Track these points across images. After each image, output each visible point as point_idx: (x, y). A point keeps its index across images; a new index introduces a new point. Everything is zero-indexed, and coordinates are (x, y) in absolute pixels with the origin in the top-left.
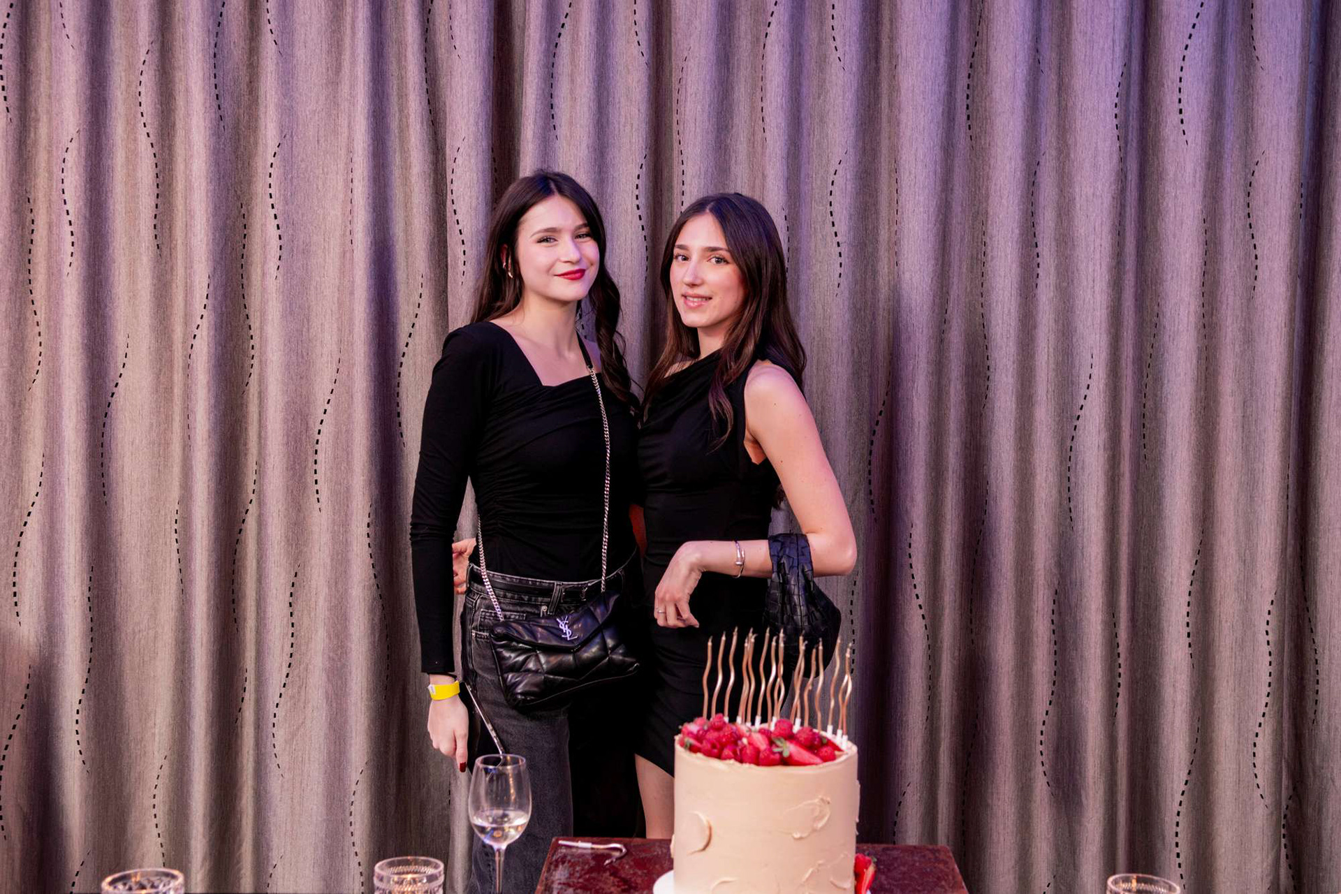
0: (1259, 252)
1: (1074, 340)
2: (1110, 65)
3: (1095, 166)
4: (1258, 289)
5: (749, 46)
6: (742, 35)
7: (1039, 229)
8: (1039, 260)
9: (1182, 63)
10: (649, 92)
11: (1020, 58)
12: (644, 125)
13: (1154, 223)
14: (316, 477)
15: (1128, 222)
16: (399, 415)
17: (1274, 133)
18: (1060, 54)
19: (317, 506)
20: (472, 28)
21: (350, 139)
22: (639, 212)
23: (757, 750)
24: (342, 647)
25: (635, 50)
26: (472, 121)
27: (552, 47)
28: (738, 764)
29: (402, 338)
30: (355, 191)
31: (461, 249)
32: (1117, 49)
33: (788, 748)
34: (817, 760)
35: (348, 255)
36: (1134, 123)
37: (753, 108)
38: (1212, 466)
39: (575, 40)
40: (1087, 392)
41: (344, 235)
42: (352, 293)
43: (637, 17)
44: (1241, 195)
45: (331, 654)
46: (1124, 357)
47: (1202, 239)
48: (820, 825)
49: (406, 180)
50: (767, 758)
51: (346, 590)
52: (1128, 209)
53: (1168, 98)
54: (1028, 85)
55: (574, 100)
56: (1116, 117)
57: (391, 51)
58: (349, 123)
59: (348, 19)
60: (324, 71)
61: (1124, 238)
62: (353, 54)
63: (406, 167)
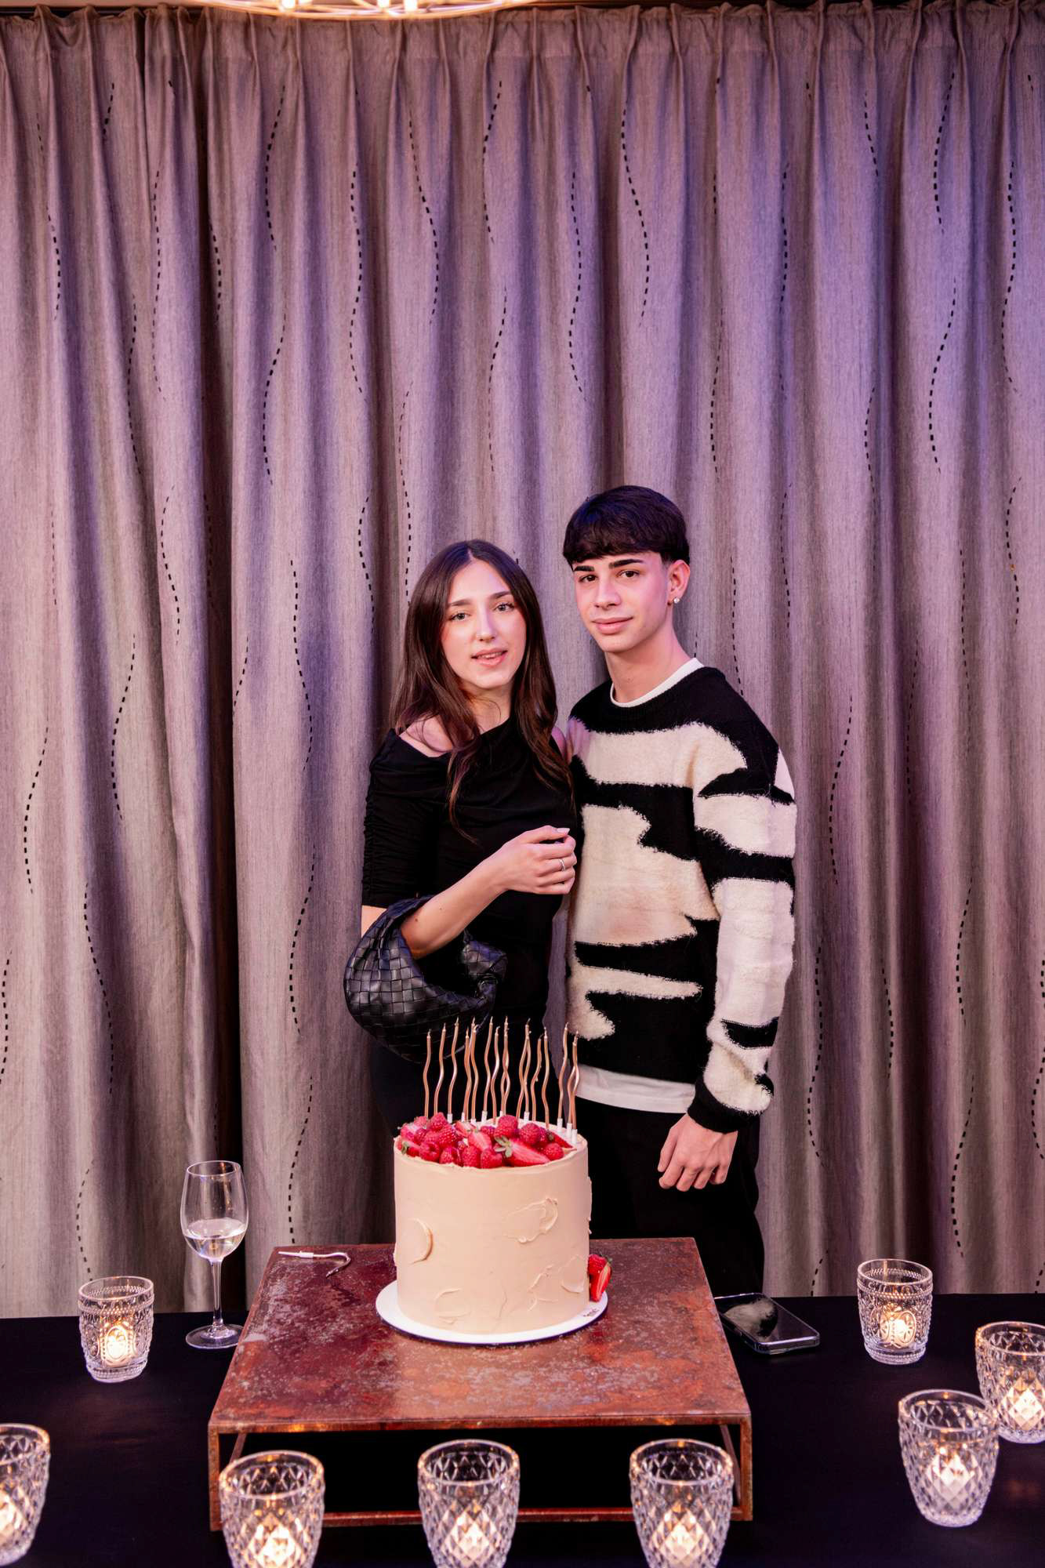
0: (1019, 583)
1: (832, 682)
2: (857, 391)
3: (847, 497)
4: (1021, 622)
5: (475, 379)
6: (467, 367)
7: (789, 564)
8: (791, 598)
9: (931, 387)
10: (370, 431)
11: (766, 382)
12: (364, 466)
13: (910, 557)
14: (26, 856)
15: (883, 554)
16: (114, 786)
17: (1031, 458)
18: (805, 380)
19: (29, 887)
20: (177, 368)
21: (50, 491)
22: (363, 560)
23: (479, 1151)
24: (61, 1038)
25: (353, 387)
26: (181, 467)
27: (263, 385)
28: (457, 1167)
29: (115, 702)
30: (58, 547)
31: (174, 606)
32: (864, 373)
33: (511, 1148)
34: (543, 1158)
35: (52, 616)
36: (885, 451)
37: (480, 446)
38: (980, 811)
39: (287, 378)
40: (847, 737)
41: (47, 594)
42: (58, 657)
43: (353, 351)
44: (999, 525)
45: (50, 1046)
46: (885, 698)
47: (959, 570)
48: (548, 1227)
49: (113, 532)
50: (488, 1159)
51: (63, 978)
52: (883, 541)
53: (919, 422)
54: (773, 413)
55: (287, 440)
56: (866, 444)
57: (91, 395)
58: (48, 471)
59: (43, 361)
60: (19, 417)
61: (880, 573)
62: (49, 398)
63: (112, 518)
